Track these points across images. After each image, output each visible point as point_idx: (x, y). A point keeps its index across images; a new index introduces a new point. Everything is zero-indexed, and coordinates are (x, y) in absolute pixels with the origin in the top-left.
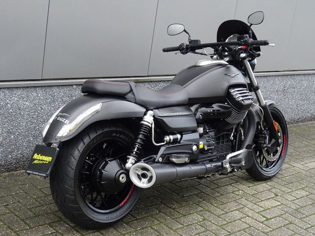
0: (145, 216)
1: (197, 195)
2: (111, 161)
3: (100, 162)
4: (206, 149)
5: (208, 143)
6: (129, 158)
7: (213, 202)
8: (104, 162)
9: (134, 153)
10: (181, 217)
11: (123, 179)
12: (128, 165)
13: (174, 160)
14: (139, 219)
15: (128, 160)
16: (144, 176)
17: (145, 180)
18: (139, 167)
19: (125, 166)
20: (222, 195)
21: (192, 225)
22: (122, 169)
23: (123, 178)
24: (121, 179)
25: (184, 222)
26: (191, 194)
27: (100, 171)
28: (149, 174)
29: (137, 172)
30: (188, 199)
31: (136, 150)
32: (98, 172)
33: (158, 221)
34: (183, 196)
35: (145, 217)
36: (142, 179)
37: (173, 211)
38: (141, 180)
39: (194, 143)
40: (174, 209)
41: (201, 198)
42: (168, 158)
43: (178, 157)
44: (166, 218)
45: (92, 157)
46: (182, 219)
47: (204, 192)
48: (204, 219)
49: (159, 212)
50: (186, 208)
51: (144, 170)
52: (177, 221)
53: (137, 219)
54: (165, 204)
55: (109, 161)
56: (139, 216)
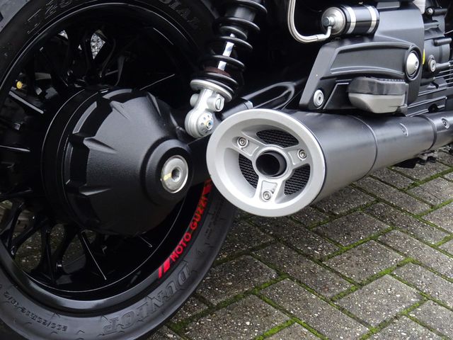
0: (236, 292)
1: (369, 209)
2: (122, 99)
3: (74, 103)
4: (433, 69)
5: (438, 48)
6: (198, 91)
7: (422, 232)
8: (95, 105)
9: (222, 65)
10: (350, 291)
11: (174, 177)
12: (198, 118)
13: (367, 99)
14: (218, 307)
15: (193, 99)
16: (271, 165)
17: (272, 184)
18: (247, 126)
19: (182, 122)
20: (432, 206)
21: (391, 321)
22: (172, 134)
23: (174, 173)
24: (167, 176)
25: (365, 310)
26: (352, 206)
27: (77, 142)
28: (293, 159)
29: (239, 148)
30: (351, 226)
31: (227, 53)
32: (69, 149)
33: (285, 311)
34: (333, 216)
35: (236, 298)
36: (262, 179)
37: (319, 268)
38: (253, 181)
39: (411, 45)
40: (320, 261)
41: (382, 218)
42: (344, 91)
43: (381, 91)
44: (305, 300)
45: (45, 84)
46: (358, 301)
47: (384, 201)
48: (423, 297)
49: (279, 274)
50: (355, 258)
51: (268, 142)
52: (342, 310)
53: (212, 310)
54: (288, 245)
55: (117, 98)
56: (216, 295)
